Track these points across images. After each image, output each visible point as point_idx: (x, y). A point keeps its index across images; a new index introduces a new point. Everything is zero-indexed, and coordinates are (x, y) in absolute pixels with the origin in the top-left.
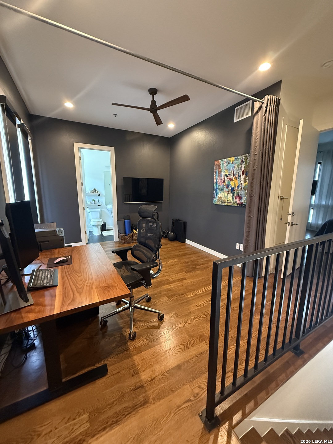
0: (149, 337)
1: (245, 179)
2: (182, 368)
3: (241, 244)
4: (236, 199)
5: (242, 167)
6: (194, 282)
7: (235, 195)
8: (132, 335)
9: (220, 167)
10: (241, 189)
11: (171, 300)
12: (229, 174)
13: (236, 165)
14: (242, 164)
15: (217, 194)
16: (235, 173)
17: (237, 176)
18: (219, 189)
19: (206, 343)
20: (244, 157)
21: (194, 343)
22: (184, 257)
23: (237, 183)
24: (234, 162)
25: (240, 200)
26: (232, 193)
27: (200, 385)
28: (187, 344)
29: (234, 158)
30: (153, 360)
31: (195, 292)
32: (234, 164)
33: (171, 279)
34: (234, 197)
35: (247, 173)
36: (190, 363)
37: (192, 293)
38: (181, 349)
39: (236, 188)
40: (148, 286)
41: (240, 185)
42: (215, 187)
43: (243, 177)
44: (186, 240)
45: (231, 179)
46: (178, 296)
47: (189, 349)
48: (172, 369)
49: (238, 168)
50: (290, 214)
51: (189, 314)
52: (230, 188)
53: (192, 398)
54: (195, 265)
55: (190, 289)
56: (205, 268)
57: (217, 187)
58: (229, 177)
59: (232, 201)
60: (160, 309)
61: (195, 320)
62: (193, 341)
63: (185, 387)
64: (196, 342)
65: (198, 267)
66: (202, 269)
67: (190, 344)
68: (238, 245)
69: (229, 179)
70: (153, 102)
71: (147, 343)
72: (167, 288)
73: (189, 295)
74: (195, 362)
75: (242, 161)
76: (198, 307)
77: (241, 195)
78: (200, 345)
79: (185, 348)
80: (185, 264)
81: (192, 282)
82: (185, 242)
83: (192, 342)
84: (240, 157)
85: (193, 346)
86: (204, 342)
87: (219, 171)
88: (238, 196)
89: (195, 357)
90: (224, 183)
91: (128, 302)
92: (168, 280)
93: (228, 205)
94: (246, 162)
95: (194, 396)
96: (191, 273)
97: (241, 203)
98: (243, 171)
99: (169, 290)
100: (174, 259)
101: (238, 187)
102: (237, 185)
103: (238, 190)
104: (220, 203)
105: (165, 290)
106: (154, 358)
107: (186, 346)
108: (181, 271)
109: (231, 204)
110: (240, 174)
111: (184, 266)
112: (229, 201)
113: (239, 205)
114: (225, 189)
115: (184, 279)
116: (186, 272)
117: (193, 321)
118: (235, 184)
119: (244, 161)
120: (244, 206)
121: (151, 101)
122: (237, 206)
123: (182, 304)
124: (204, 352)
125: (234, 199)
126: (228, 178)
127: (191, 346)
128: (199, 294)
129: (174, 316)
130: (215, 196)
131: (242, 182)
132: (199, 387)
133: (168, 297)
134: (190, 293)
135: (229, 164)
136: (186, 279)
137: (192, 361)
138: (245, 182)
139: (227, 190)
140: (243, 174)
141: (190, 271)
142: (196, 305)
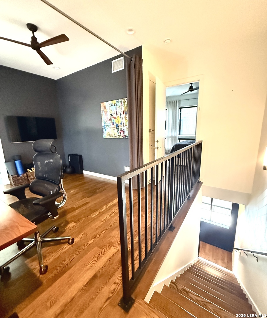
0: (62, 264)
1: (125, 117)
2: (99, 276)
3: (128, 167)
4: (120, 133)
5: (122, 108)
6: (96, 203)
7: (119, 130)
8: (43, 270)
9: (105, 108)
10: (123, 125)
11: (78, 224)
12: (113, 114)
13: (118, 106)
14: (122, 106)
15: (105, 130)
16: (117, 113)
17: (119, 115)
18: (107, 126)
19: (114, 248)
20: (123, 101)
21: (104, 252)
22: (84, 185)
23: (120, 120)
24: (116, 104)
25: (123, 133)
26: (117, 128)
27: (115, 282)
28: (99, 254)
29: (116, 101)
30: (70, 282)
31: (99, 211)
32: (116, 106)
33: (75, 206)
34: (119, 131)
35: (126, 113)
36: (104, 268)
37: (96, 212)
38: (95, 261)
39: (120, 124)
40: (54, 217)
41: (122, 123)
42: (103, 124)
43: (124, 116)
44: (84, 171)
45: (115, 118)
46: (84, 219)
47: (101, 257)
48: (89, 281)
49: (119, 109)
50: (156, 141)
51: (96, 230)
52: (115, 124)
53: (111, 295)
54: (95, 189)
55: (94, 210)
56: (104, 190)
57: (105, 124)
58: (114, 116)
59: (117, 135)
60: (69, 235)
61: (102, 233)
62: (104, 249)
63: (103, 290)
64: (106, 250)
65: (98, 191)
66: (101, 192)
67: (101, 254)
68: (125, 168)
69: (114, 117)
70: (34, 39)
71: (61, 270)
72: (73, 214)
73: (94, 215)
74: (108, 266)
75: (121, 104)
76: (103, 222)
77: (124, 130)
78: (110, 251)
79: (98, 258)
80: (86, 191)
81: (94, 204)
82: (83, 173)
83: (103, 251)
84: (120, 100)
85: (104, 254)
86: (113, 246)
87: (105, 112)
88: (122, 130)
89: (107, 262)
90: (110, 121)
91: (34, 240)
92: (73, 208)
93: (115, 138)
94: (125, 104)
95: (112, 293)
96: (93, 197)
97: (124, 136)
98: (123, 111)
99: (75, 216)
100: (76, 189)
101: (121, 123)
102: (120, 122)
103: (121, 126)
104: (109, 137)
105: (72, 217)
106: (71, 280)
107: (98, 257)
108: (83, 197)
109: (117, 137)
110: (121, 114)
111: (85, 193)
112: (115, 135)
113: (123, 137)
114: (112, 126)
115: (87, 203)
116: (88, 197)
117: (101, 234)
118: (118, 122)
119: (123, 103)
120: (126, 138)
121: (32, 37)
122: (122, 138)
123: (89, 223)
124: (114, 255)
125: (119, 133)
126: (112, 117)
127: (103, 254)
128: (102, 212)
129: (84, 236)
130: (104, 131)
131: (124, 120)
132: (115, 283)
133: (75, 222)
134: (95, 213)
135: (112, 105)
136: (89, 203)
137: (106, 266)
138: (126, 120)
139: (113, 126)
140: (123, 113)
141: (92, 196)
142: (102, 221)
